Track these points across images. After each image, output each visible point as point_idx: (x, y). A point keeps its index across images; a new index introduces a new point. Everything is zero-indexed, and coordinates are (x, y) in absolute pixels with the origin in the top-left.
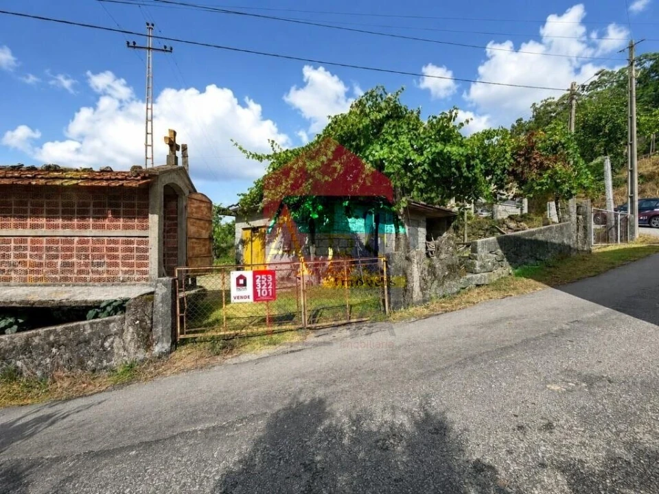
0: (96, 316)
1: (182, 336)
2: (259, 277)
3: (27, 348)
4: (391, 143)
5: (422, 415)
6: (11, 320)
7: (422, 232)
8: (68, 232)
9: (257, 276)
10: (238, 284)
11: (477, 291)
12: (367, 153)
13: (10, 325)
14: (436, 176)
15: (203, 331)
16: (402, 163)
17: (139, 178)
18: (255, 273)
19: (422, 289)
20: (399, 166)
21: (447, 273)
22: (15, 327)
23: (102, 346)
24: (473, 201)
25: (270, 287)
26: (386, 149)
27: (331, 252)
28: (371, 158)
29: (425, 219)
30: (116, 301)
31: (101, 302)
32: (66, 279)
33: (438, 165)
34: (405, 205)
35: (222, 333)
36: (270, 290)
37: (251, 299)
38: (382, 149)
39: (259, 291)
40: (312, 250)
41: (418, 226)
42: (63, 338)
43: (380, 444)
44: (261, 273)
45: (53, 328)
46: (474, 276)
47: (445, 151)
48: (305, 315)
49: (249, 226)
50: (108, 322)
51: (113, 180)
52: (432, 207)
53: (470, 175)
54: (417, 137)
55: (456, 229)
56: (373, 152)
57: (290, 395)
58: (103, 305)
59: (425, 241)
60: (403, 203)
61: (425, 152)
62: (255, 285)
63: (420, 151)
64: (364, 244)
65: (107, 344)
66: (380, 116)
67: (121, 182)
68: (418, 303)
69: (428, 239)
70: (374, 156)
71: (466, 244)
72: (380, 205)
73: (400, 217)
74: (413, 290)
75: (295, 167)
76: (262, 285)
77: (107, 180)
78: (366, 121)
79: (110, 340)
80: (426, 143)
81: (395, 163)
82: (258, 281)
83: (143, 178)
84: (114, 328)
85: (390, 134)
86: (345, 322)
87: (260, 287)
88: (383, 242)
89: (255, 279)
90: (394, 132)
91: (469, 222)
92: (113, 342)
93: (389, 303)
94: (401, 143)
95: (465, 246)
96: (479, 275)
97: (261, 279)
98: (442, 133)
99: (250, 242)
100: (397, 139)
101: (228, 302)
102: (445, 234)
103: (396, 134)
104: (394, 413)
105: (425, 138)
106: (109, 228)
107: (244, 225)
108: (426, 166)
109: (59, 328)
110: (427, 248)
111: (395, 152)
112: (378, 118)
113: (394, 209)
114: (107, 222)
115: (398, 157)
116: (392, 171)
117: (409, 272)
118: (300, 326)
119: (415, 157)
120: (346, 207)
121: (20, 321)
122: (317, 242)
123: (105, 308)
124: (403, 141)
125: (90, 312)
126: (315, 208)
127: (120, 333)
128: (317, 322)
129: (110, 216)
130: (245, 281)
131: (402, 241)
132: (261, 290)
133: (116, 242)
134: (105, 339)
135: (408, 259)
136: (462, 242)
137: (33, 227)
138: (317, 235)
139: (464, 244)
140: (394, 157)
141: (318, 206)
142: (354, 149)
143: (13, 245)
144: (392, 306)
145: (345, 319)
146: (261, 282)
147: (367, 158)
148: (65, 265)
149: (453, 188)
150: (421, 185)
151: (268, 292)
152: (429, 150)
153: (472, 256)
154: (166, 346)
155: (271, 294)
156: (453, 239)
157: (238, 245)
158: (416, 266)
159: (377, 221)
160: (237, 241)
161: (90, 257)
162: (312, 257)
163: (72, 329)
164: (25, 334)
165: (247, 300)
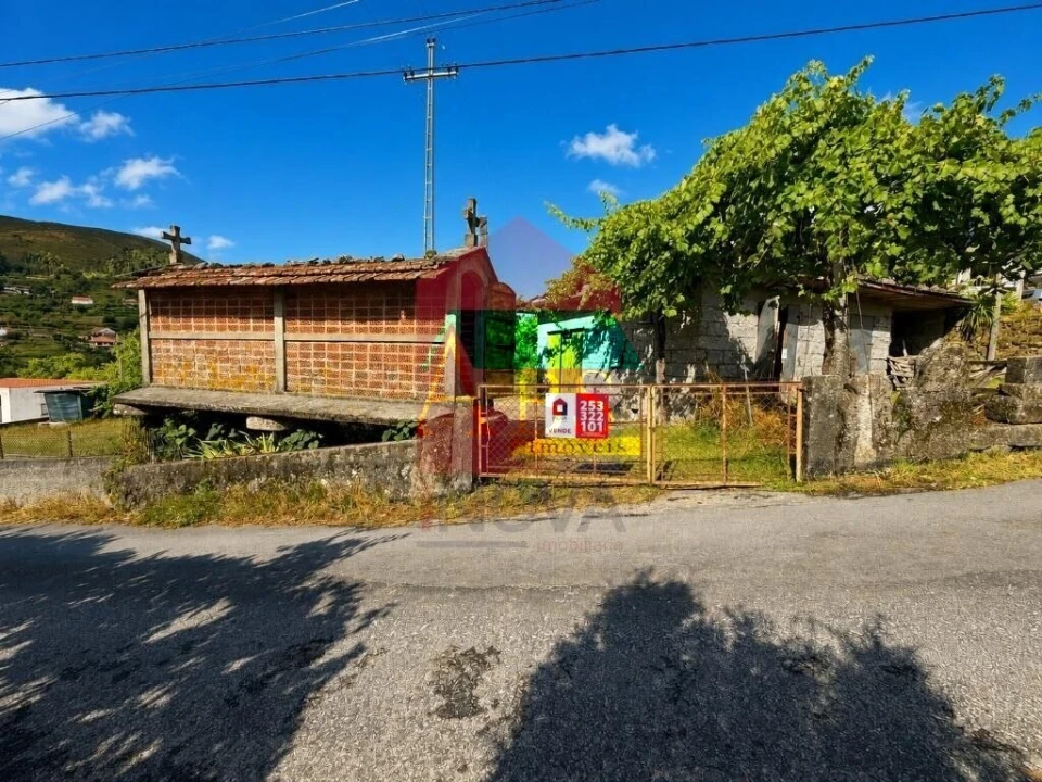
0: (391, 438)
1: (485, 474)
2: (585, 403)
3: (330, 466)
4: (833, 174)
5: (869, 643)
6: (313, 434)
7: (881, 340)
8: (362, 337)
9: (582, 402)
10: (555, 412)
11: (1011, 457)
12: (780, 199)
13: (312, 440)
14: (930, 228)
15: (506, 471)
16: (854, 211)
17: (436, 267)
18: (580, 397)
19: (876, 444)
20: (846, 217)
21: (938, 419)
22: (316, 442)
23: (400, 474)
24: (1023, 274)
25: (600, 419)
26: (820, 189)
27: (692, 371)
28: (787, 208)
29: (891, 314)
30: (411, 422)
31: (397, 422)
32: (360, 392)
33: (936, 206)
34: (852, 290)
35: (532, 476)
36: (600, 424)
37: (572, 436)
38: (810, 188)
39: (584, 424)
40: (660, 367)
41: (873, 327)
42: (362, 458)
43: (788, 662)
44: (588, 397)
45: (352, 447)
46: (1007, 428)
47: (960, 176)
48: (651, 464)
49: (559, 329)
50: (406, 447)
51: (408, 271)
52: (912, 290)
53: (1023, 221)
54: (891, 157)
55: (968, 334)
56: (793, 196)
57: (636, 570)
58: (399, 426)
59: (886, 354)
60: (850, 284)
61: (908, 185)
62: (579, 415)
63: (894, 182)
64: (754, 360)
65: (404, 473)
66: (812, 128)
67: (417, 274)
68: (868, 467)
69: (895, 351)
70: (793, 203)
71: (991, 363)
72: (799, 289)
73: (837, 313)
74: (855, 444)
75: (641, 234)
76: (589, 416)
77: (402, 272)
78: (783, 141)
79: (407, 467)
80: (912, 166)
81: (836, 213)
82: (583, 408)
83: (441, 266)
84: (411, 453)
85: (831, 158)
86: (718, 484)
87: (585, 418)
88: (792, 356)
89: (579, 406)
90: (838, 152)
91: (1006, 319)
92: (410, 471)
93: (805, 460)
94: (854, 174)
95: (990, 368)
96: (1022, 428)
97: (587, 407)
98: (955, 140)
99: (559, 353)
100: (846, 165)
101: (542, 435)
102: (937, 344)
103: (843, 156)
104: (812, 629)
105: (909, 157)
106: (403, 332)
107: (552, 327)
108: (908, 214)
109: (358, 447)
110: (889, 370)
111: (840, 192)
112: (810, 131)
113: (826, 296)
114: (399, 325)
115: (844, 202)
116: (832, 228)
117: (850, 409)
118: (645, 482)
119: (882, 197)
120: (726, 295)
121: (321, 436)
122: (667, 354)
123: (401, 430)
124: (859, 169)
125: (386, 432)
126: (671, 300)
127: (417, 461)
128: (670, 480)
129: (403, 316)
130: (565, 407)
131: (839, 356)
132: (587, 422)
133: (409, 350)
134: (402, 467)
135: (850, 388)
136: (982, 359)
137: (331, 331)
138: (669, 344)
139: (986, 363)
140: (837, 202)
141: (676, 296)
142: (753, 194)
143: (312, 351)
144: (809, 467)
145: (719, 480)
146: (588, 411)
147: (779, 208)
148: (358, 375)
149: (970, 250)
150: (895, 250)
151: (598, 427)
152: (918, 179)
153: (1010, 388)
154: (467, 482)
155: (601, 429)
156: (959, 352)
157: (540, 357)
158: (867, 400)
159: (783, 318)
160: (540, 351)
161: (383, 368)
162: (659, 378)
163: (370, 450)
164: (327, 450)
165: (567, 436)
